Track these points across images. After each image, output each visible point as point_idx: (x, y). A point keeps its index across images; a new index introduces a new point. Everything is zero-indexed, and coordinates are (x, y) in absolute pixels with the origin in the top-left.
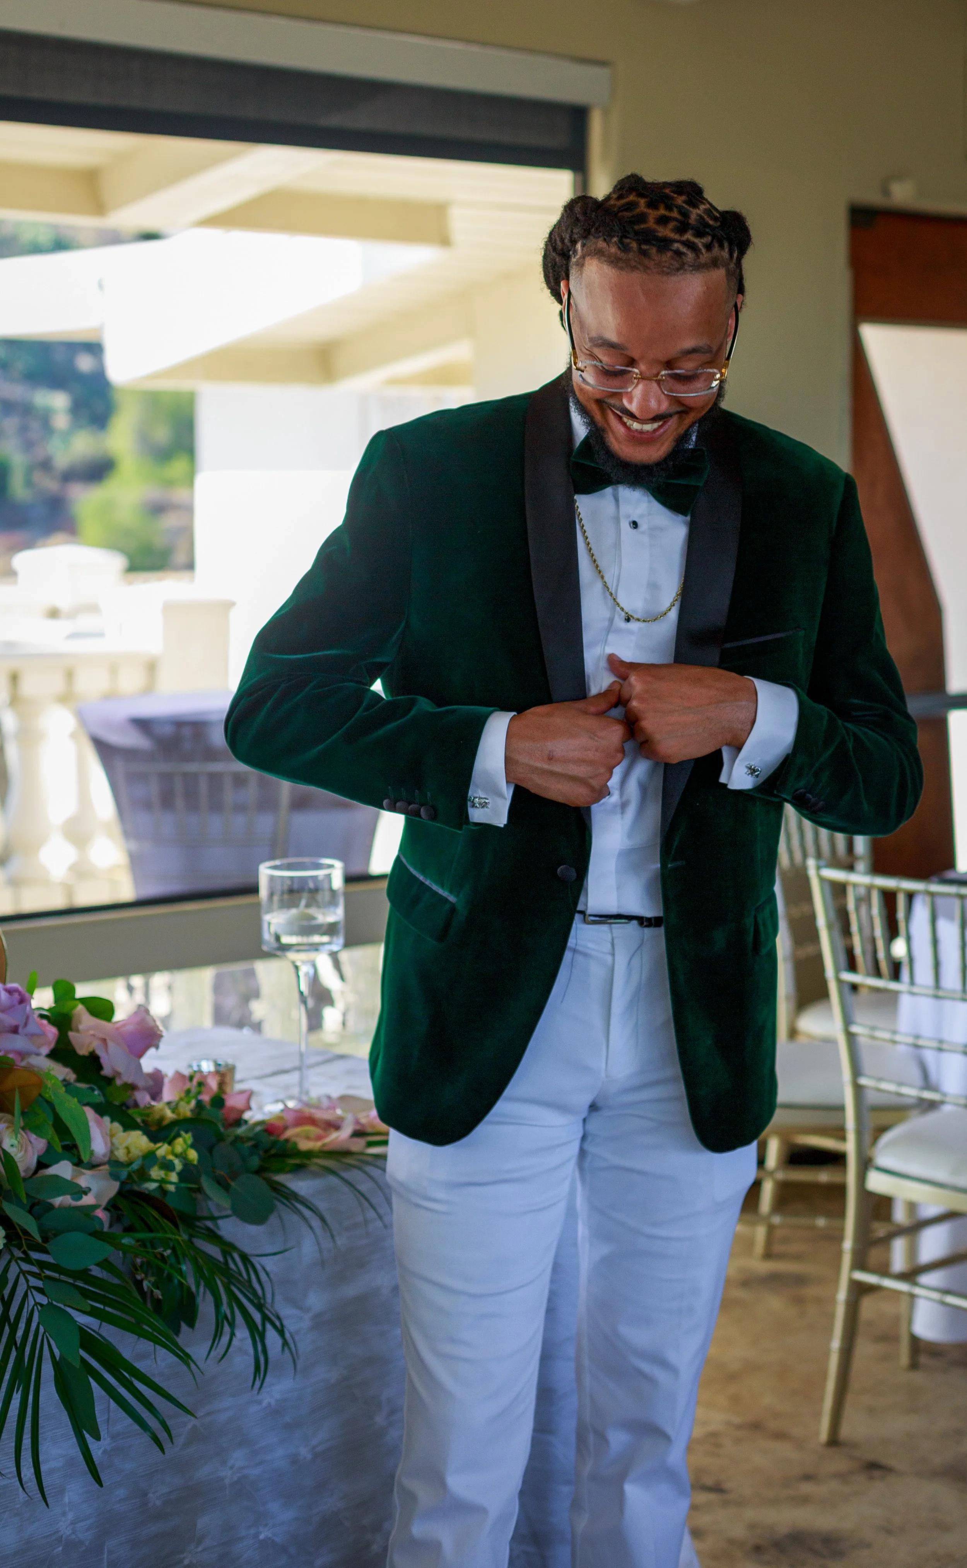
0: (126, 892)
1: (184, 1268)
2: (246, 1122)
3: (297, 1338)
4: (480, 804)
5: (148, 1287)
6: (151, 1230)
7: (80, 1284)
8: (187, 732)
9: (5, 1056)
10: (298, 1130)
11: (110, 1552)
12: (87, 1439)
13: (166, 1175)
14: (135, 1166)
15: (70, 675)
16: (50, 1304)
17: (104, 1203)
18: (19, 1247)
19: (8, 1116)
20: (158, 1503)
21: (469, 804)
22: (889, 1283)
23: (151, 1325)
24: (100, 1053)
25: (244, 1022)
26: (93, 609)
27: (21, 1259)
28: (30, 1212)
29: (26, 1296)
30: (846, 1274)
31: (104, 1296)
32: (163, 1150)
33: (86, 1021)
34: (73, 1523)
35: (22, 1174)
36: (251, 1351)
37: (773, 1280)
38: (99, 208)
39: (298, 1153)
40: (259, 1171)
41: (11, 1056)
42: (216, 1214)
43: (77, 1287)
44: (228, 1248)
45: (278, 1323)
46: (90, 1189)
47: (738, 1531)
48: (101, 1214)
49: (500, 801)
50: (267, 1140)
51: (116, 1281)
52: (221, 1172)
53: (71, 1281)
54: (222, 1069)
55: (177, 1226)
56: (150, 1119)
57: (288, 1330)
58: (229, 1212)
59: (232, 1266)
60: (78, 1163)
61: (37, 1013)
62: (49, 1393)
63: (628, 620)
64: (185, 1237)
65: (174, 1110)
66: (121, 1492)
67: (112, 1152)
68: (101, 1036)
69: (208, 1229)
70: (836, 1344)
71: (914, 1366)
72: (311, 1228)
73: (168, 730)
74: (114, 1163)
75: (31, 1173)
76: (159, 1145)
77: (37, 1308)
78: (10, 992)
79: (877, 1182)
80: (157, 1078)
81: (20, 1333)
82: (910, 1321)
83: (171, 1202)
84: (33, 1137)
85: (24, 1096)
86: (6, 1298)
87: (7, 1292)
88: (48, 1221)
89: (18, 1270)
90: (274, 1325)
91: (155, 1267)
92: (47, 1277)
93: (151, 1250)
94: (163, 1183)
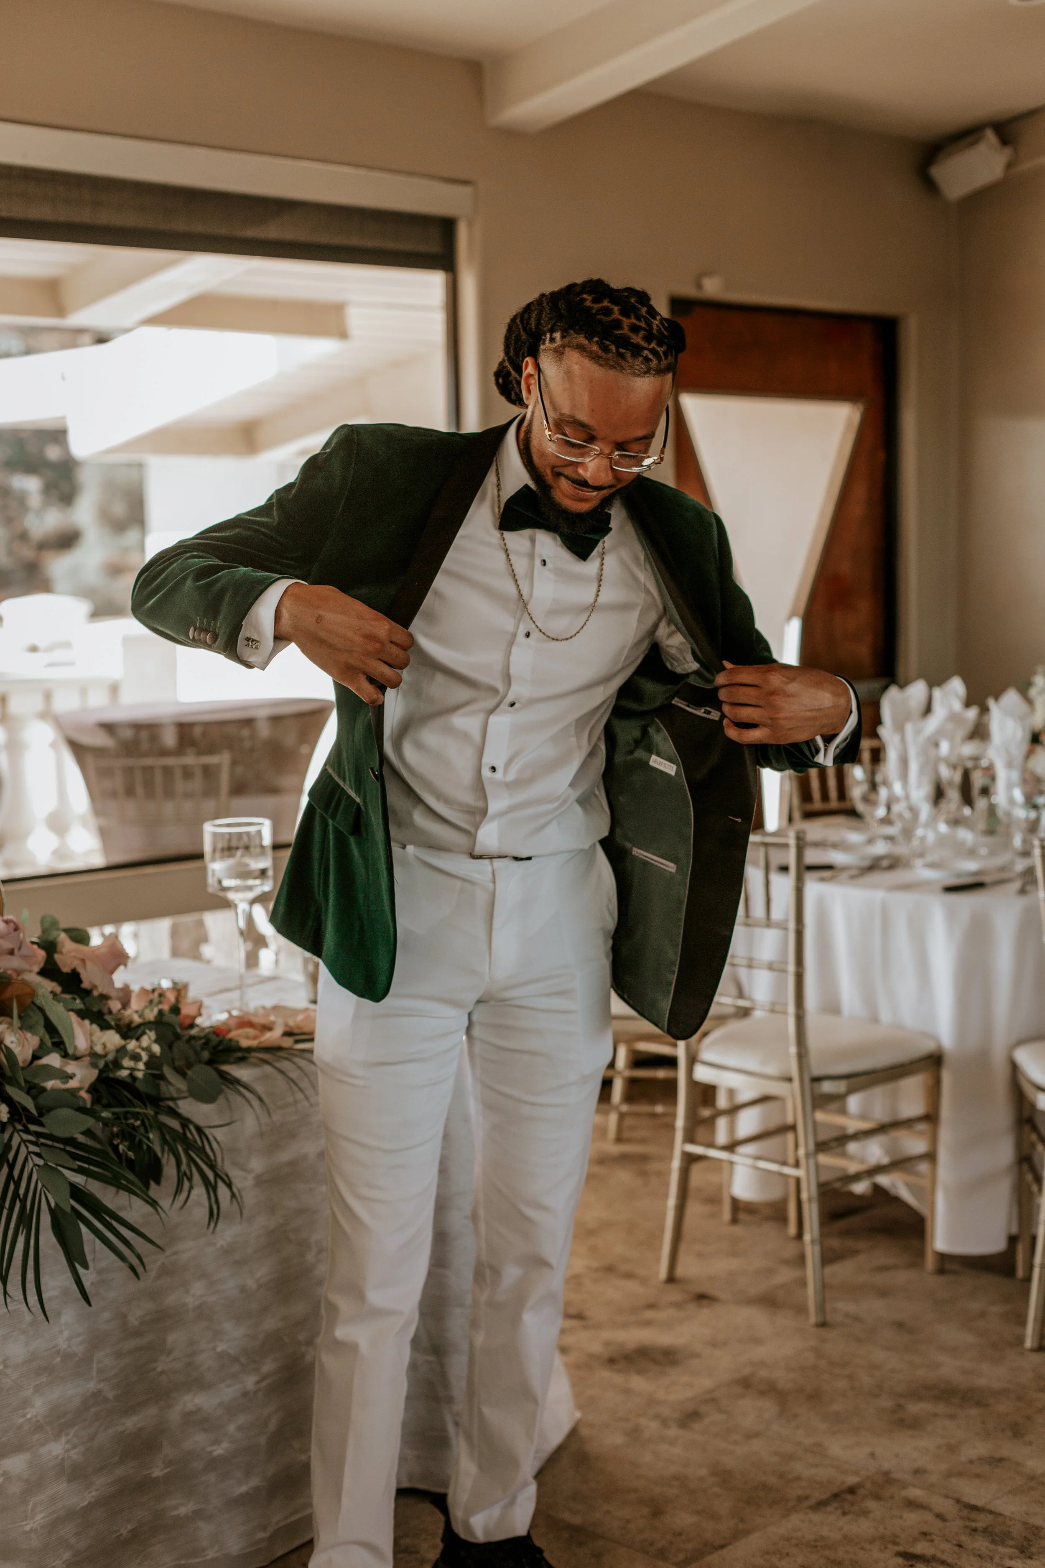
0: (98, 861)
1: (151, 1136)
2: (198, 1026)
3: (243, 1194)
5: (124, 1150)
6: (124, 1106)
7: (68, 1148)
8: (144, 735)
9: (4, 972)
10: (240, 1031)
11: (99, 1362)
12: (77, 1268)
13: (135, 1064)
14: (110, 1057)
15: (48, 696)
16: (46, 1164)
17: (86, 1085)
18: (20, 1122)
19: (8, 1019)
20: (136, 1323)
22: (712, 1153)
23: (127, 1180)
24: (80, 970)
25: (196, 956)
26: (67, 645)
27: (21, 1131)
28: (28, 1093)
29: (26, 1160)
30: (680, 1146)
31: (89, 1158)
32: (132, 1045)
33: (67, 945)
34: (69, 1339)
35: (21, 1064)
36: (207, 1204)
37: (623, 1159)
38: (60, 311)
39: (240, 1049)
40: (210, 1063)
41: (9, 972)
42: (175, 1095)
43: (68, 1152)
44: (186, 1122)
45: (225, 1178)
46: (75, 1075)
47: (596, 1348)
48: (83, 1094)
50: (215, 1040)
51: (97, 1146)
52: (177, 1063)
53: (62, 1146)
54: (179, 987)
55: (145, 1104)
56: (122, 1023)
57: (236, 1187)
58: (186, 1094)
59: (189, 1135)
60: (65, 1055)
61: (28, 940)
62: (48, 1238)
64: (152, 1112)
65: (140, 1016)
66: (106, 1315)
67: (92, 1048)
68: (81, 956)
69: (170, 1108)
70: (672, 1201)
71: (734, 1220)
72: (251, 1106)
73: (128, 734)
74: (93, 1055)
75: (28, 1063)
76: (128, 1041)
77: (36, 1168)
78: (7, 922)
79: (702, 1074)
80: (125, 995)
81: (22, 1191)
82: (730, 1184)
83: (140, 1086)
84: (29, 1035)
85: (21, 1005)
86: (11, 1161)
87: (11, 1156)
88: (43, 1100)
89: (19, 1139)
90: (222, 1179)
91: (128, 1135)
92: (43, 1144)
93: (124, 1121)
94: (133, 1070)
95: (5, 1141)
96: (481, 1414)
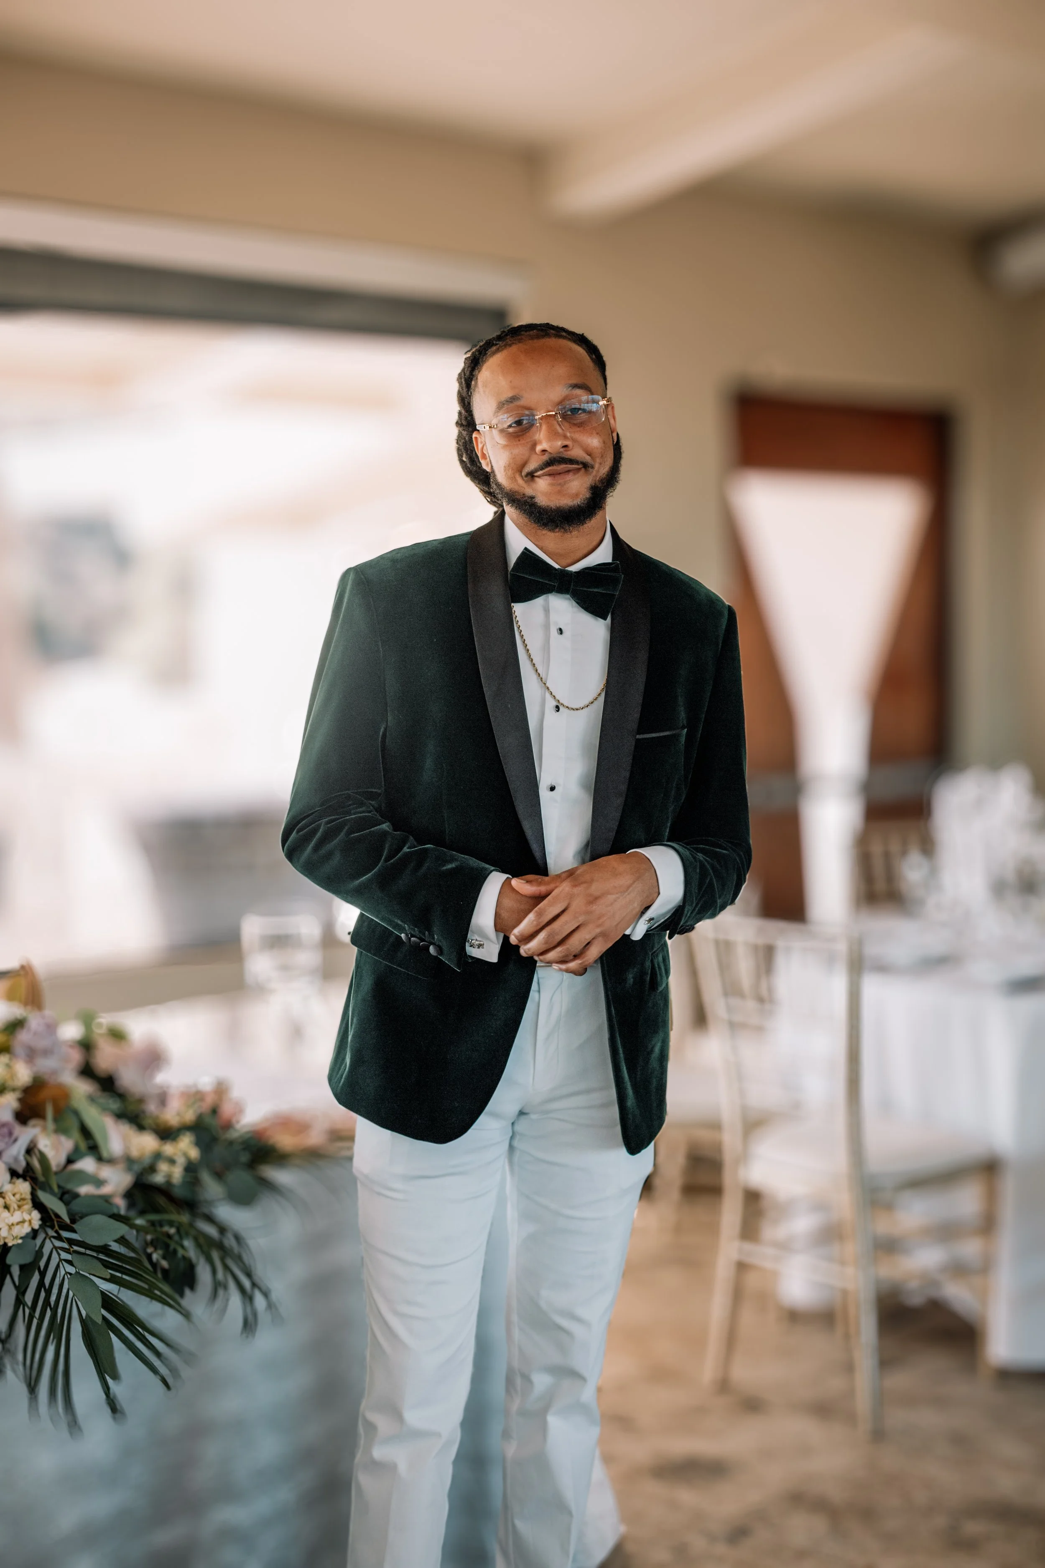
1: (187, 1244)
3: (280, 1303)
5: (157, 1259)
6: (159, 1212)
7: (101, 1256)
9: (37, 1074)
12: (108, 1380)
13: (172, 1169)
14: (146, 1163)
16: (77, 1273)
17: (121, 1192)
18: (52, 1227)
19: (41, 1122)
23: (160, 1290)
24: (116, 1072)
27: (54, 1237)
28: (61, 1199)
29: (58, 1267)
31: (122, 1267)
32: (169, 1149)
35: (54, 1168)
36: (242, 1311)
40: (249, 1166)
41: (44, 1075)
42: (214, 1200)
43: (100, 1260)
44: (222, 1230)
45: (263, 1288)
46: (109, 1180)
48: (118, 1200)
50: (254, 1142)
51: (130, 1253)
52: (215, 1167)
53: (95, 1254)
54: (220, 1087)
55: (180, 1210)
56: (158, 1124)
57: (273, 1296)
58: (223, 1199)
59: (226, 1243)
60: (100, 1159)
61: (66, 1042)
62: (78, 1348)
64: (187, 1218)
65: (178, 1118)
67: (127, 1151)
69: (207, 1214)
74: (128, 1159)
75: (61, 1168)
76: (165, 1144)
77: (67, 1276)
80: (163, 1098)
81: (53, 1298)
83: (178, 1192)
84: (63, 1138)
85: (55, 1105)
86: (42, 1268)
87: (42, 1264)
88: (76, 1206)
89: (52, 1246)
90: (259, 1289)
91: (164, 1243)
92: (76, 1252)
93: (159, 1229)
94: (169, 1176)
95: (37, 1247)
96: (514, 1526)
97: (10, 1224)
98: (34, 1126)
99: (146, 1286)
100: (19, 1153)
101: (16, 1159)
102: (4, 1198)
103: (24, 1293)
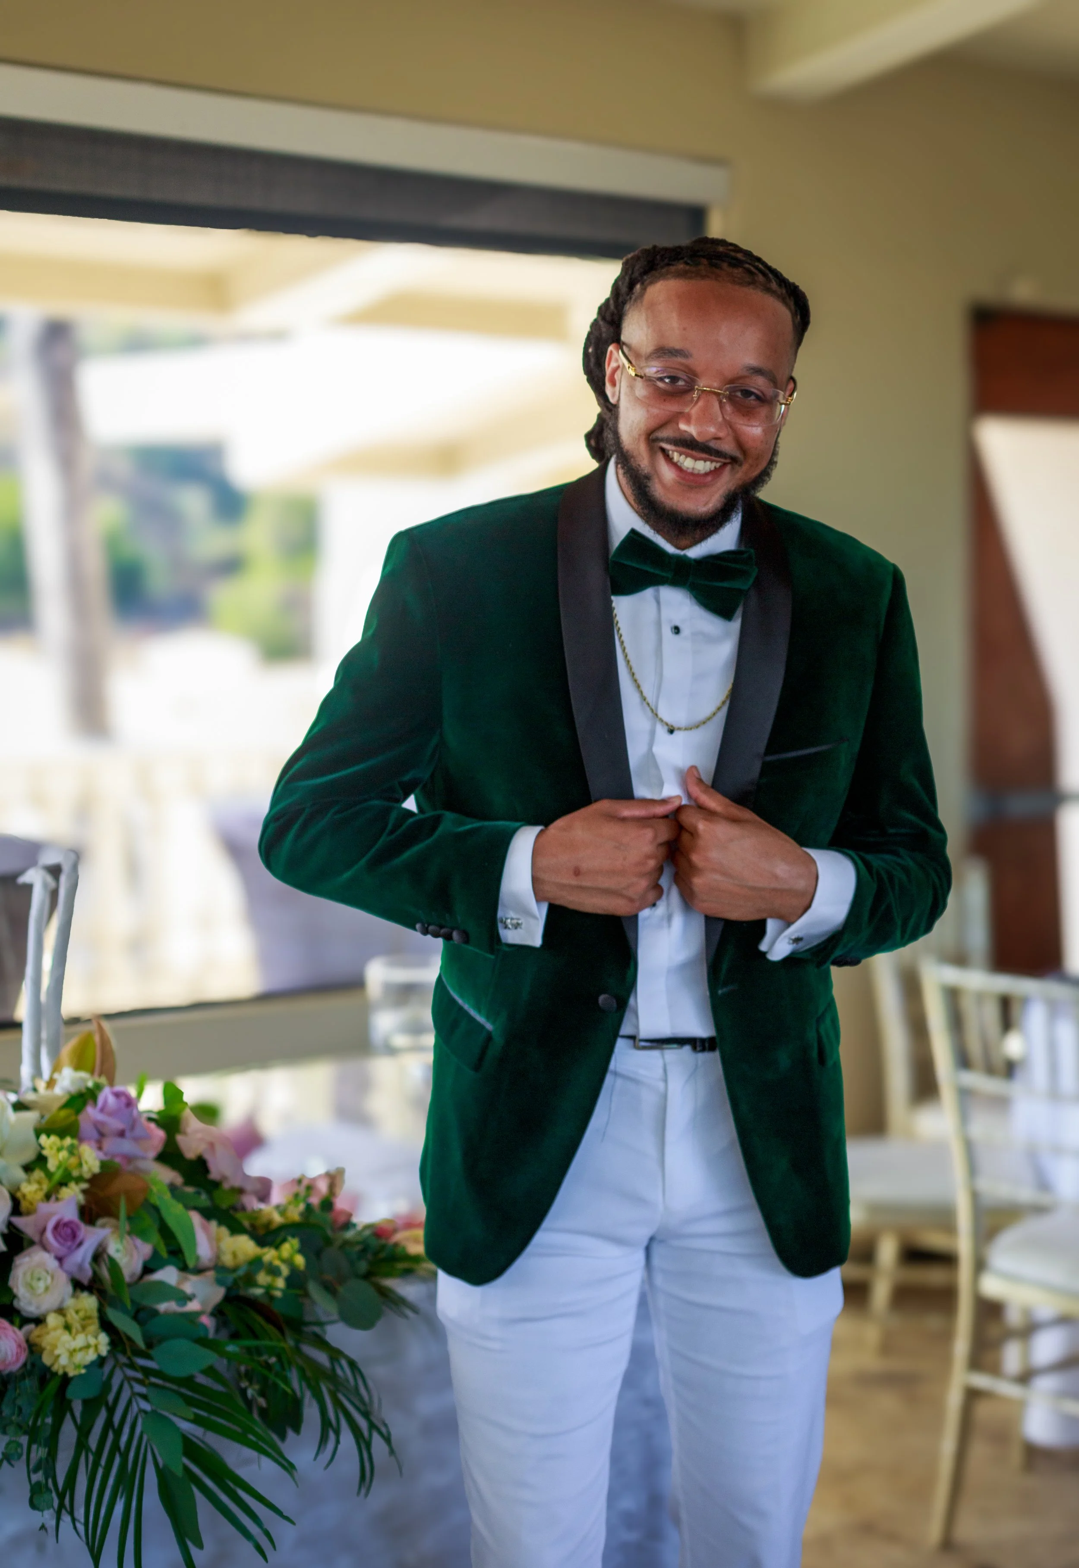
1: (289, 1375)
2: (354, 1225)
4: (512, 925)
5: (253, 1396)
6: (256, 1336)
7: (184, 1391)
12: (189, 1547)
13: (273, 1280)
14: (241, 1272)
16: (154, 1412)
17: (209, 1308)
18: (124, 1352)
19: (112, 1221)
21: (500, 926)
22: (1001, 1386)
23: (255, 1434)
24: (207, 1157)
27: (125, 1365)
28: (134, 1318)
29: (129, 1403)
30: (959, 1377)
31: (209, 1404)
32: (269, 1255)
33: (193, 1123)
35: (127, 1278)
36: (356, 1459)
37: (888, 1379)
40: (367, 1276)
41: (117, 1160)
42: (324, 1319)
43: (182, 1395)
44: (335, 1354)
45: (383, 1430)
46: (195, 1295)
48: (206, 1320)
49: (532, 921)
50: (374, 1242)
51: (219, 1388)
52: (328, 1277)
53: (176, 1388)
55: (282, 1333)
56: (257, 1224)
58: (336, 1317)
59: (339, 1372)
60: (184, 1268)
61: (145, 1115)
63: (671, 731)
64: (291, 1343)
65: (282, 1214)
67: (218, 1257)
68: (209, 1139)
69: (315, 1335)
71: (1026, 1469)
74: (219, 1268)
75: (136, 1278)
76: (265, 1250)
77: (141, 1414)
78: (116, 1095)
79: (989, 1286)
80: (264, 1189)
81: (124, 1438)
83: (277, 1308)
84: (139, 1242)
85: (130, 1201)
86: (110, 1403)
87: (111, 1398)
88: (152, 1328)
89: (122, 1377)
90: (380, 1433)
91: (262, 1376)
92: (153, 1385)
93: (256, 1358)
94: (269, 1288)
95: (104, 1378)
97: (72, 1348)
98: (103, 1226)
99: (239, 1430)
100: (83, 1260)
101: (80, 1267)
102: (64, 1315)
103: (88, 1432)
